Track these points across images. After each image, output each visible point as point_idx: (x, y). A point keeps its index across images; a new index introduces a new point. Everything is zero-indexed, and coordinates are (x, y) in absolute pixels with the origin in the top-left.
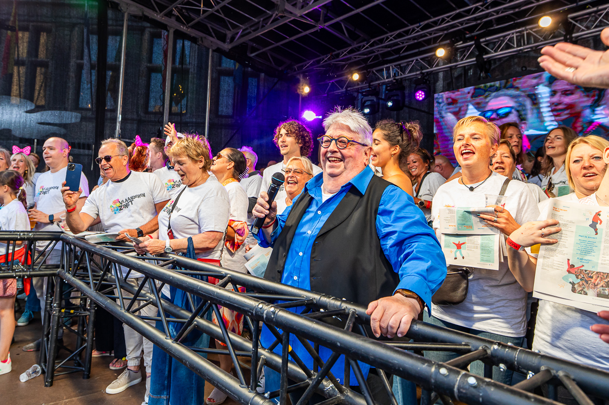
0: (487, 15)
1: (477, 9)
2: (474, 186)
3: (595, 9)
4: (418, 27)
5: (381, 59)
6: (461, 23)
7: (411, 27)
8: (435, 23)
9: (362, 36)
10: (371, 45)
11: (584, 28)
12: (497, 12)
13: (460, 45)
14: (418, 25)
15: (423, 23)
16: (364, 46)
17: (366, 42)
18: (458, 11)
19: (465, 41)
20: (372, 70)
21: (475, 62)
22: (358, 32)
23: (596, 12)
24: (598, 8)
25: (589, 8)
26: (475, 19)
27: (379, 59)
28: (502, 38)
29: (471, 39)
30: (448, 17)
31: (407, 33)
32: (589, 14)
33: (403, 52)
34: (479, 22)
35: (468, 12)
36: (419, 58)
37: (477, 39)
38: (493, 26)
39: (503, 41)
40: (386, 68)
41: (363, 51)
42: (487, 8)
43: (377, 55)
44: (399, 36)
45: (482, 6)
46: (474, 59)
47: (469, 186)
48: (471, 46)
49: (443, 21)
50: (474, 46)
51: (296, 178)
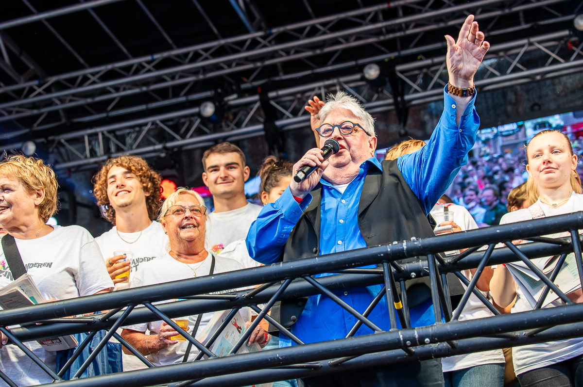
0: (273, 55)
3: (429, 62)
4: (149, 63)
5: (64, 121)
6: (229, 64)
7: (135, 61)
9: (32, 67)
10: (48, 90)
11: (418, 88)
12: (287, 52)
13: (233, 100)
14: (149, 58)
16: (32, 90)
17: (36, 82)
18: (223, 42)
19: (242, 94)
20: (57, 138)
21: (263, 133)
23: (428, 67)
24: (433, 61)
25: (421, 60)
27: (59, 120)
28: (299, 96)
29: (251, 92)
30: (206, 50)
31: (128, 70)
32: (420, 68)
33: (114, 109)
34: (259, 65)
36: (157, 118)
37: (263, 91)
38: (277, 75)
40: (90, 136)
42: (271, 43)
43: (56, 113)
45: (264, 38)
46: (261, 126)
48: (254, 102)
49: (196, 56)
50: (258, 105)
51: (195, 219)
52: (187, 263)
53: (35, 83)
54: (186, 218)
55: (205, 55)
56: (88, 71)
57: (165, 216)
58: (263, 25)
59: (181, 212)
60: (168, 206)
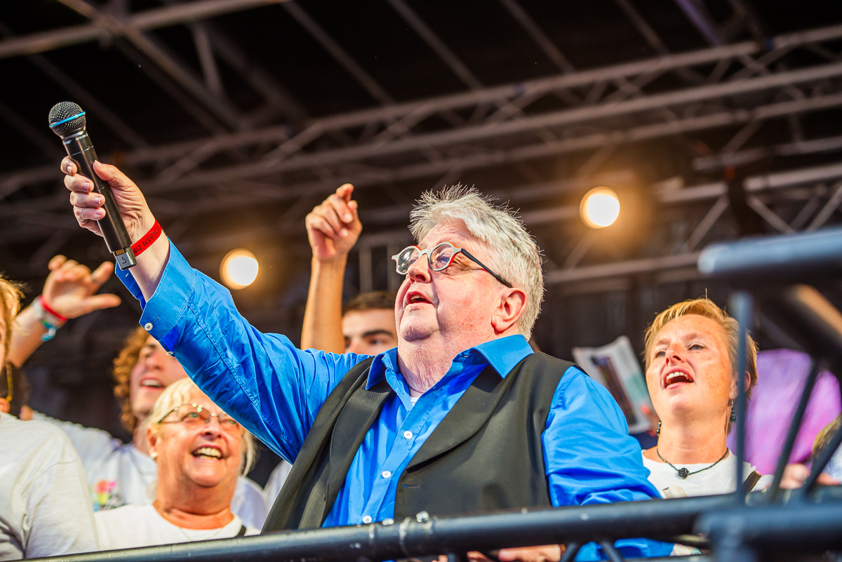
0: (771, 95)
1: (734, 68)
2: (691, 468)
7: (481, 96)
8: (579, 96)
9: (274, 98)
10: (310, 148)
12: (807, 89)
14: (512, 91)
15: (534, 88)
16: (274, 146)
17: (287, 130)
18: (667, 62)
19: (692, 179)
22: (259, 81)
26: (729, 103)
29: (712, 175)
30: (631, 79)
31: (467, 115)
34: (742, 116)
35: (705, 73)
37: (735, 178)
38: (787, 139)
39: (824, 201)
41: (272, 164)
42: (773, 68)
44: (432, 124)
45: (756, 56)
47: (680, 467)
49: (610, 90)
50: (721, 207)
51: (226, 440)
52: (181, 526)
53: (278, 133)
54: (208, 434)
55: (627, 88)
56: (389, 112)
57: (160, 422)
58: (755, 28)
59: (197, 419)
60: (172, 402)
